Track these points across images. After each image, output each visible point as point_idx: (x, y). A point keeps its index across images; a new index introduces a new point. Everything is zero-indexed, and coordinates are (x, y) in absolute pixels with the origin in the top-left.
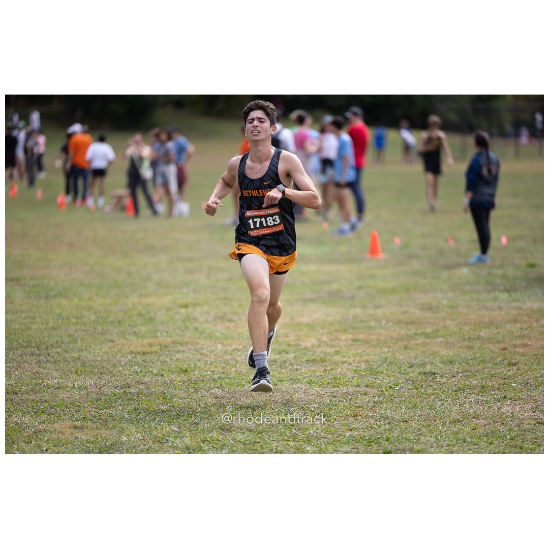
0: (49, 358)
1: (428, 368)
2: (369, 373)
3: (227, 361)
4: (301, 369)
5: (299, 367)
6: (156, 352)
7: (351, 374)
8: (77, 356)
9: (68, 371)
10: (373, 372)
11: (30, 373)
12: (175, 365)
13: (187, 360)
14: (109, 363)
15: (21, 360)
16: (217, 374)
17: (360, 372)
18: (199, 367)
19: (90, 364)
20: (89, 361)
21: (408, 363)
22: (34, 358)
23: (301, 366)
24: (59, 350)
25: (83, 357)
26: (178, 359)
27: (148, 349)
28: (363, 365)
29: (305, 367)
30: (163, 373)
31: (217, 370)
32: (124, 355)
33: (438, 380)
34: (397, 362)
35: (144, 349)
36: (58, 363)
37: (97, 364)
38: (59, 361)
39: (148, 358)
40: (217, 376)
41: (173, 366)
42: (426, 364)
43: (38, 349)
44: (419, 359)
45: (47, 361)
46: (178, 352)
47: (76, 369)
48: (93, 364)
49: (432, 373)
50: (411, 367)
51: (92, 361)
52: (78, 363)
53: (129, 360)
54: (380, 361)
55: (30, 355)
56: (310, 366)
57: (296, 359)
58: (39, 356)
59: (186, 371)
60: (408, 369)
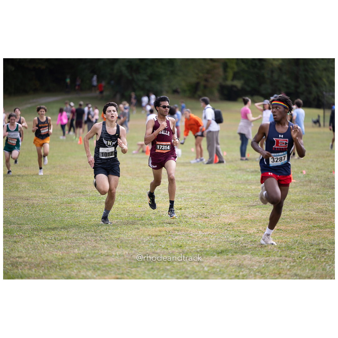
0: (102, 238)
1: (321, 246)
2: (287, 249)
3: (205, 241)
4: (247, 246)
5: (246, 245)
6: (163, 235)
7: (277, 249)
8: (118, 237)
9: (113, 246)
10: (289, 248)
11: (90, 247)
12: (175, 243)
13: (181, 240)
14: (136, 241)
15: (86, 239)
16: (199, 248)
17: (282, 248)
18: (189, 244)
19: (125, 242)
20: (125, 240)
21: (309, 243)
22: (93, 238)
23: (248, 244)
24: (107, 233)
25: (121, 237)
26: (176, 239)
27: (159, 234)
28: (283, 244)
29: (250, 245)
30: (168, 247)
31: (199, 246)
32: (145, 237)
33: (327, 253)
34: (303, 243)
35: (157, 233)
36: (107, 241)
37: (130, 242)
38: (107, 239)
39: (159, 238)
40: (199, 249)
41: (174, 243)
42: (320, 244)
43: (95, 233)
44: (316, 241)
45: (101, 240)
46: (176, 235)
47: (117, 245)
48: (127, 241)
49: (324, 249)
50: (311, 246)
51: (127, 240)
52: (119, 241)
53: (148, 239)
54: (293, 242)
55: (91, 236)
56: (253, 245)
57: (245, 240)
58: (96, 236)
59: (181, 246)
60: (310, 247)
